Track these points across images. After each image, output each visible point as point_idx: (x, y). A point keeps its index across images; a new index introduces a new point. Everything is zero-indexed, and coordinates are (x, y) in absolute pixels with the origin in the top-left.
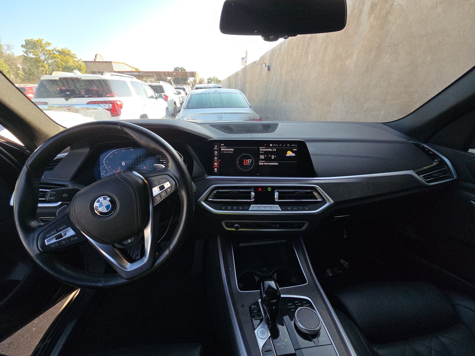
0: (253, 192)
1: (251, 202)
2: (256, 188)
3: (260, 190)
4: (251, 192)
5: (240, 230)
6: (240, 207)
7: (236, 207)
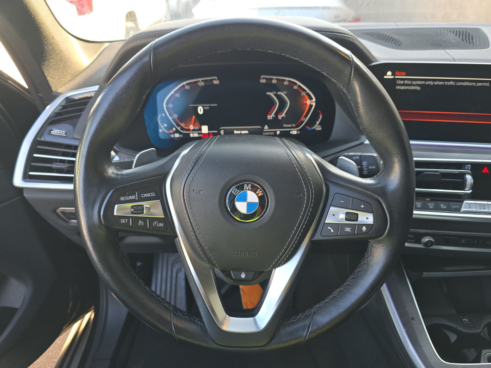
0: (469, 174)
1: (465, 194)
2: (476, 168)
3: (485, 170)
4: (465, 174)
5: (435, 247)
6: (442, 205)
7: (433, 204)
